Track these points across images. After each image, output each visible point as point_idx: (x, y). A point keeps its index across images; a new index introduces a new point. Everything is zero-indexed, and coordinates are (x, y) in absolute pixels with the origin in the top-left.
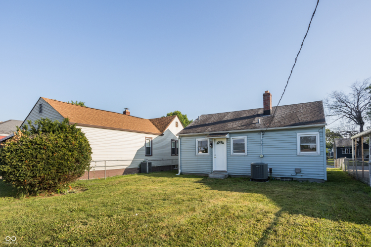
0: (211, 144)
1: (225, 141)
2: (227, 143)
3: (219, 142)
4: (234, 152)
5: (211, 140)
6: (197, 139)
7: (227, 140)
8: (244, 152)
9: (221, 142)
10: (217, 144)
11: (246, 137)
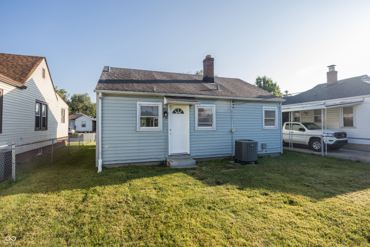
0: (165, 113)
1: (186, 110)
2: (190, 111)
3: (177, 110)
4: (199, 125)
5: (165, 107)
6: (138, 103)
7: (190, 108)
8: (211, 125)
9: (180, 110)
10: (174, 112)
11: (214, 105)
